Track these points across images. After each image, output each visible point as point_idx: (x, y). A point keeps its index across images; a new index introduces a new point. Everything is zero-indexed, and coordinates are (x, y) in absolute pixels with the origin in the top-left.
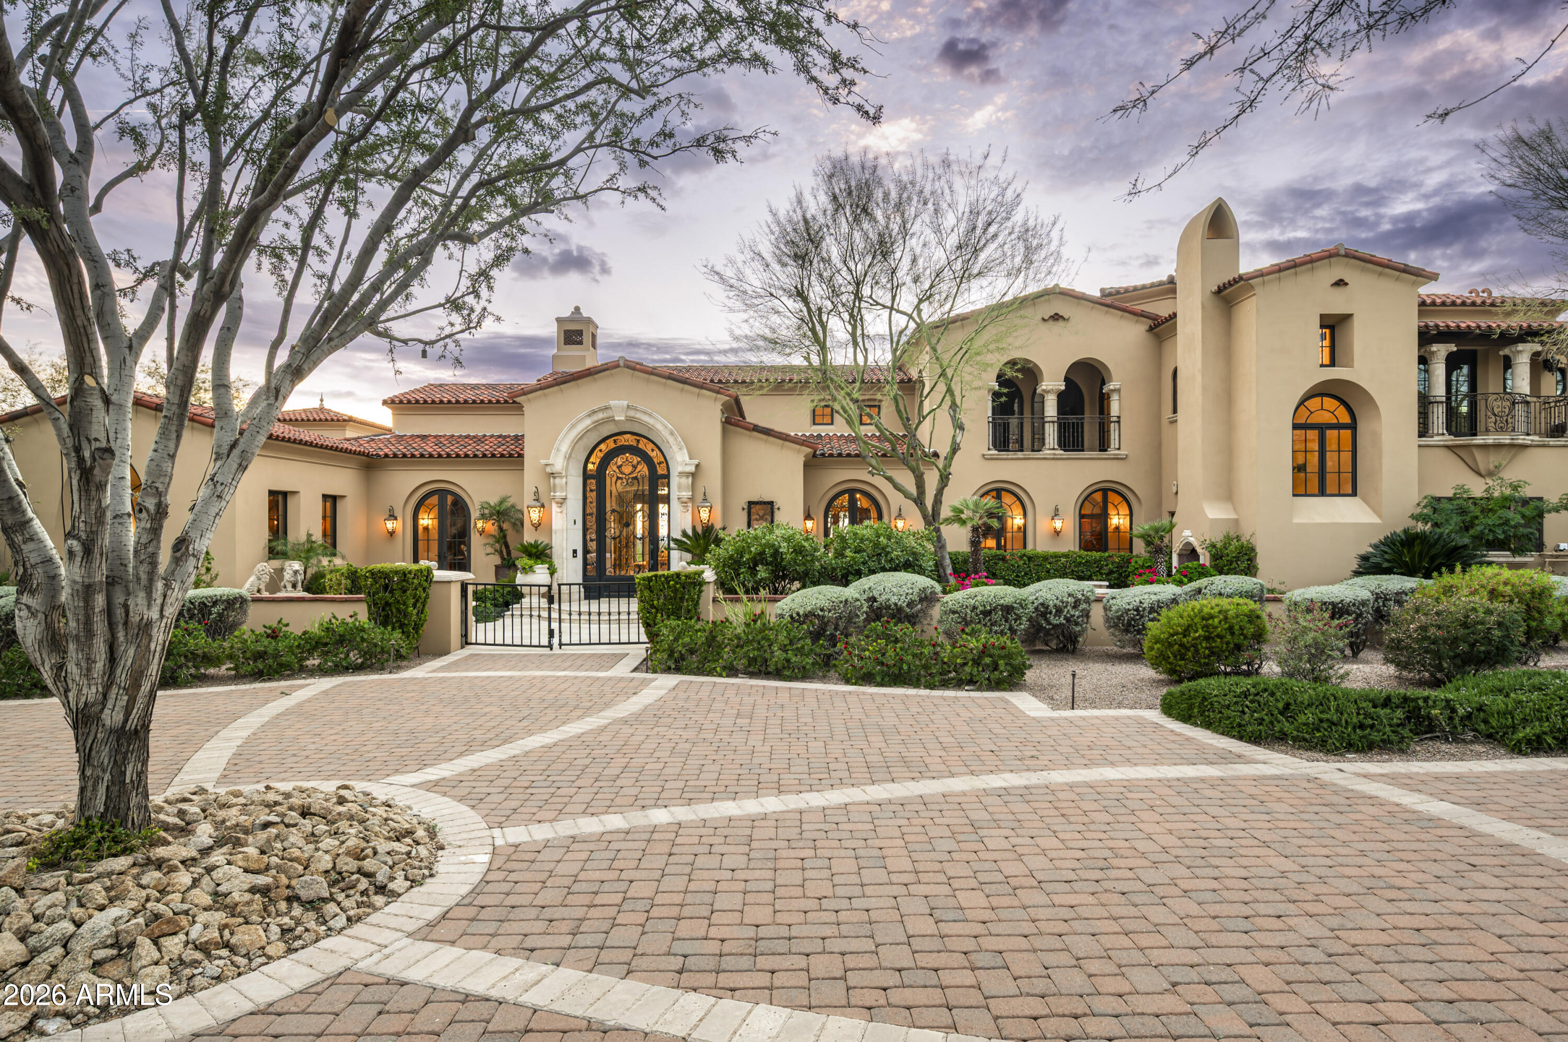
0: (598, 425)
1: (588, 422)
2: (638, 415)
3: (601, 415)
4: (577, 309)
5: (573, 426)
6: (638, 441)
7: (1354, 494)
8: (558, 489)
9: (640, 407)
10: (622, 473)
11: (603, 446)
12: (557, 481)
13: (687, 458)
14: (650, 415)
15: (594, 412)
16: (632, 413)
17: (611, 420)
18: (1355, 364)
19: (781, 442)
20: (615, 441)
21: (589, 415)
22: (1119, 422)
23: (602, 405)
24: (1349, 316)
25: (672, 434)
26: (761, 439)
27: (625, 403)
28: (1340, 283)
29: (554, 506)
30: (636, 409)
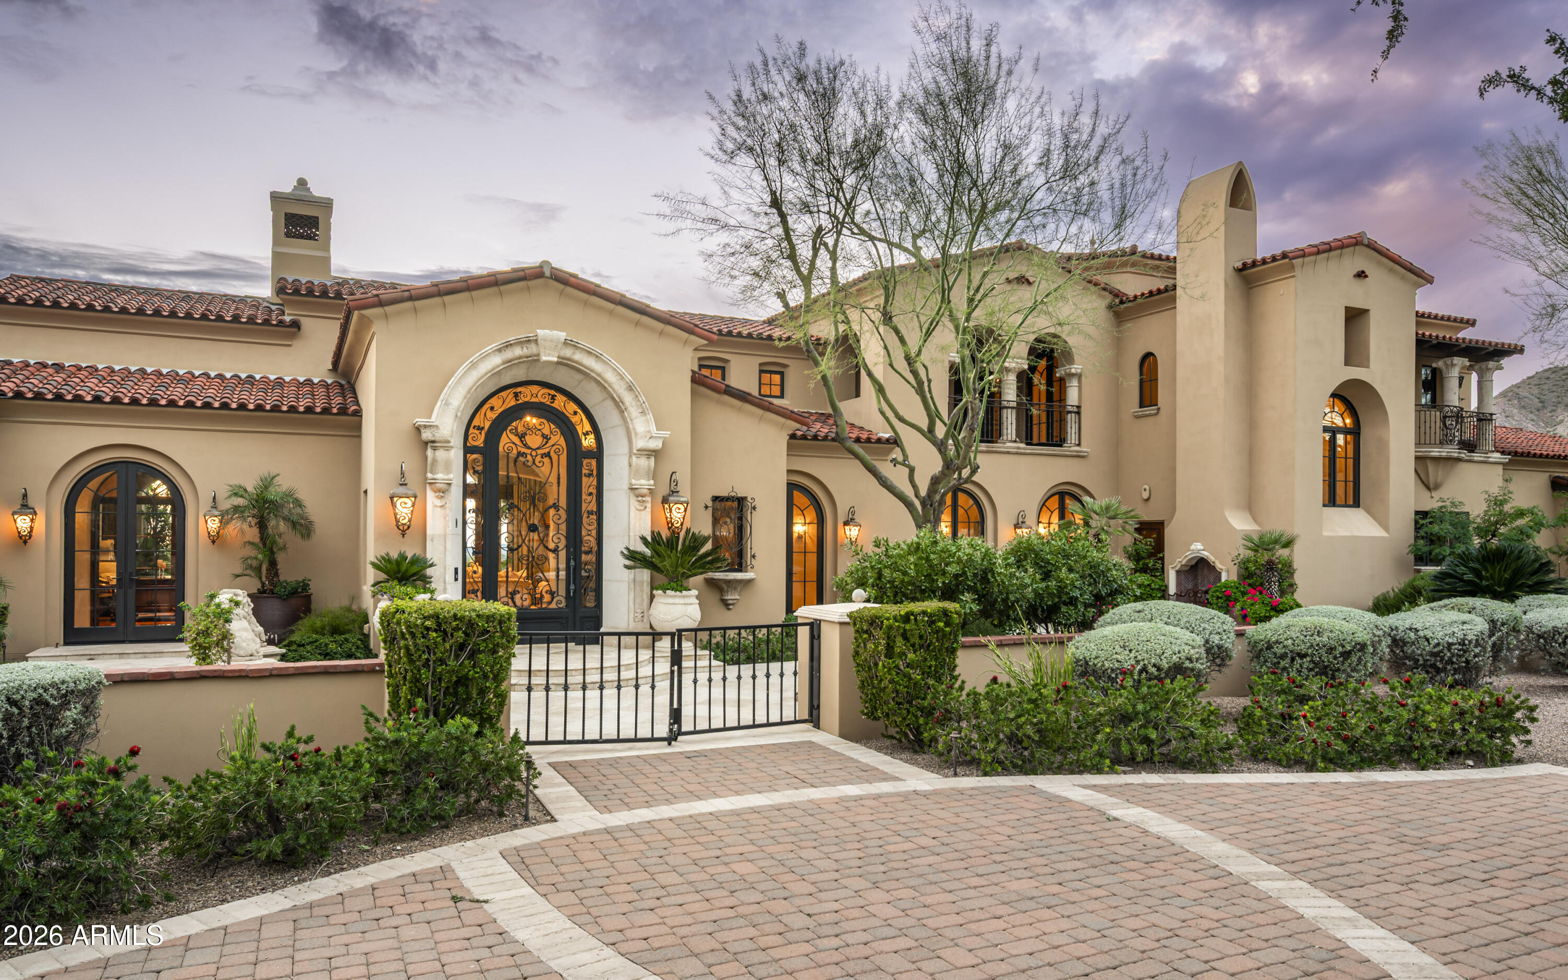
0: (510, 364)
1: (497, 360)
2: (578, 356)
3: (518, 351)
4: (302, 183)
5: (474, 365)
6: (553, 397)
7: (1357, 504)
8: (440, 467)
9: (584, 343)
10: (526, 446)
11: (494, 401)
12: (440, 454)
13: (653, 428)
14: (598, 357)
15: (508, 345)
16: (568, 352)
17: (533, 360)
18: (1372, 364)
19: (760, 412)
20: (516, 395)
21: (500, 350)
22: (1078, 413)
23: (522, 335)
24: (1366, 311)
25: (630, 388)
26: (732, 406)
27: (562, 335)
28: (1361, 275)
29: (430, 495)
30: (575, 346)
